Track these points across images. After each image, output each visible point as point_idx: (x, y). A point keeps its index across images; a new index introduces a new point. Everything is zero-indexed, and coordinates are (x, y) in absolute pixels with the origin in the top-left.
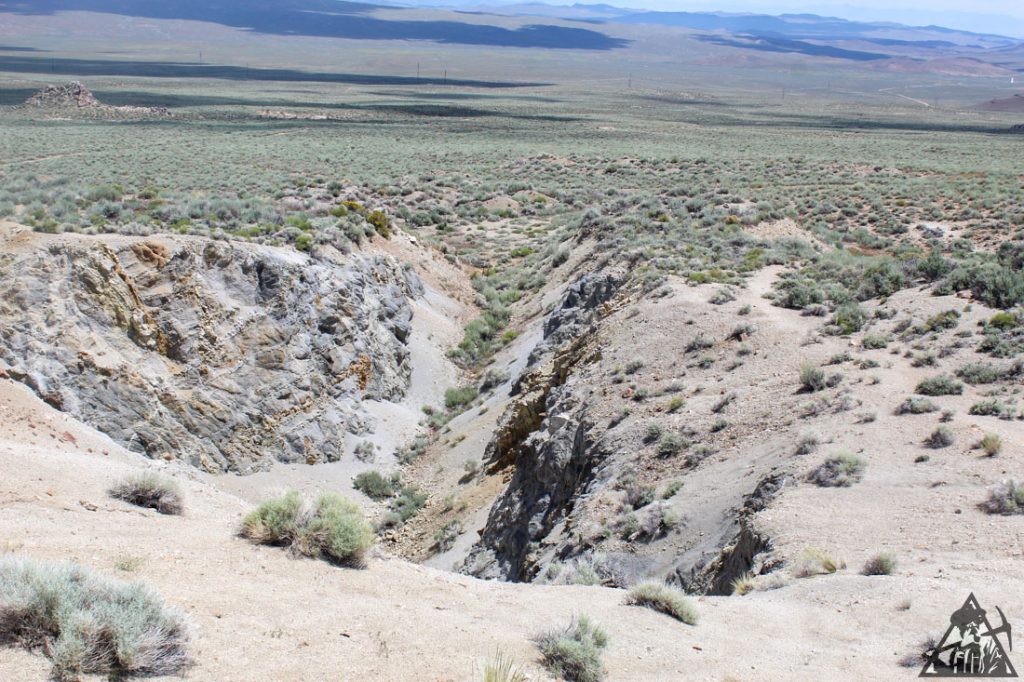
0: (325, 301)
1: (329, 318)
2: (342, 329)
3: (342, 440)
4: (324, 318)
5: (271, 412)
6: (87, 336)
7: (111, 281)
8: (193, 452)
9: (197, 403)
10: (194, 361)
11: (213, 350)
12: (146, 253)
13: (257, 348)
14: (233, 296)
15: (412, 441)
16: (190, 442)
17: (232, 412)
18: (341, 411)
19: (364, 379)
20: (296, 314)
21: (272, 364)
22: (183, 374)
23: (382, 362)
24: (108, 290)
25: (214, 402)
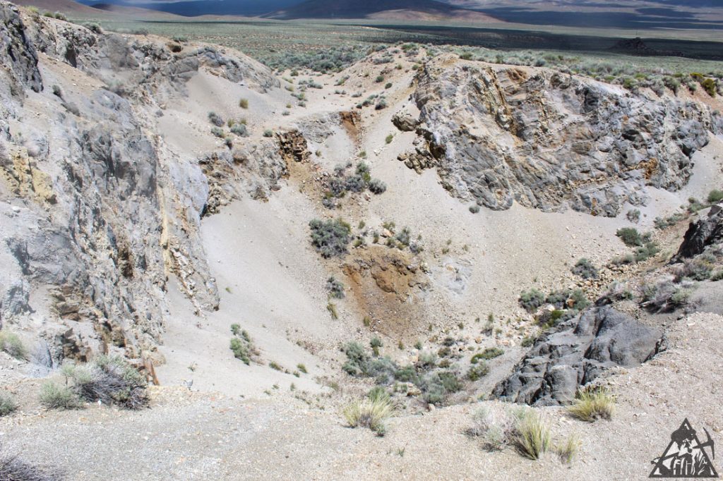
0: (632, 120)
1: (631, 131)
2: (640, 139)
3: (620, 206)
4: (627, 130)
5: (574, 179)
6: (470, 116)
7: (490, 88)
8: (517, 192)
9: (526, 165)
10: (530, 141)
11: (544, 136)
12: (515, 75)
13: (574, 140)
14: (566, 108)
15: (670, 215)
16: (517, 187)
17: (547, 174)
18: (626, 188)
19: (650, 172)
20: (607, 124)
21: (583, 151)
22: (523, 147)
23: (666, 165)
24: (487, 93)
25: (537, 166)
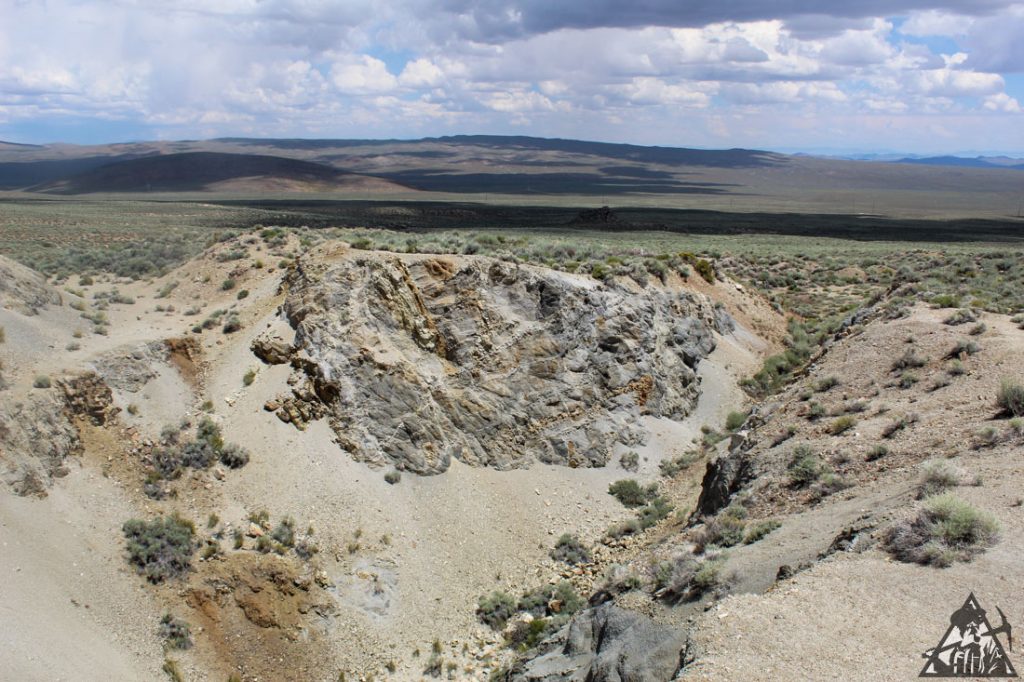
0: (609, 322)
1: (611, 338)
2: (625, 349)
3: (609, 449)
4: (605, 337)
5: (538, 416)
6: (373, 335)
7: (400, 290)
8: (455, 445)
9: (465, 402)
10: (467, 365)
11: (487, 356)
12: (436, 268)
13: (532, 358)
14: (516, 312)
15: (680, 455)
16: (455, 436)
17: (499, 413)
18: (614, 422)
19: (644, 396)
20: (576, 332)
21: (546, 373)
22: (457, 375)
23: (664, 383)
24: (396, 297)
25: (481, 402)
